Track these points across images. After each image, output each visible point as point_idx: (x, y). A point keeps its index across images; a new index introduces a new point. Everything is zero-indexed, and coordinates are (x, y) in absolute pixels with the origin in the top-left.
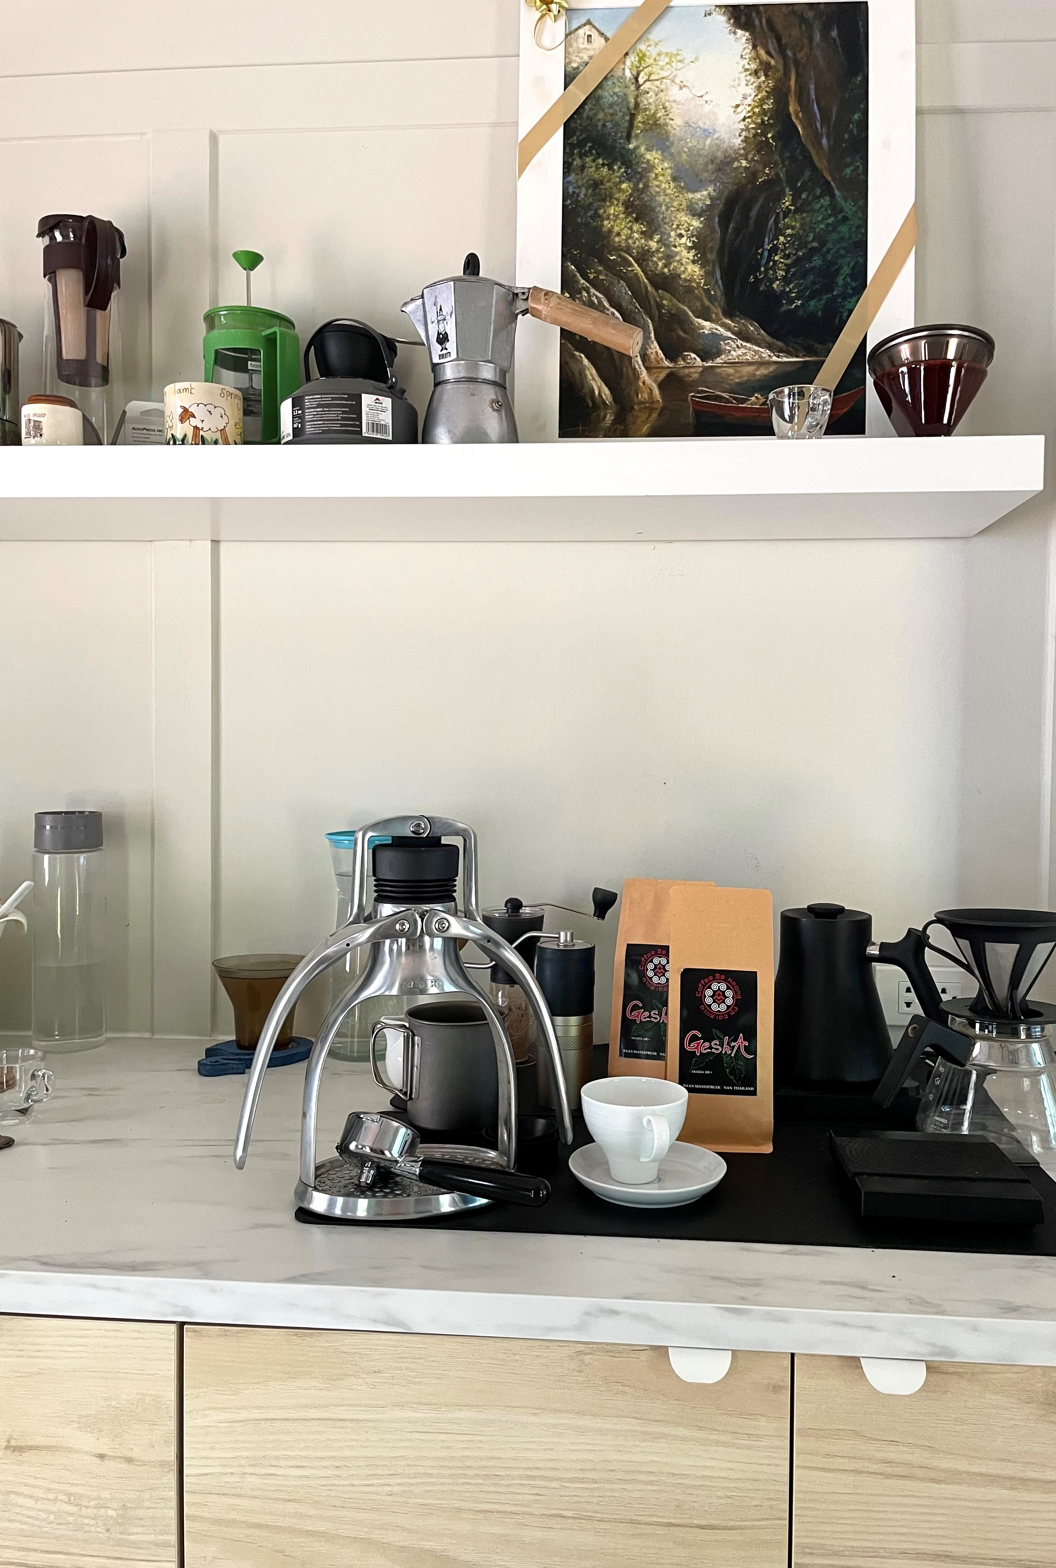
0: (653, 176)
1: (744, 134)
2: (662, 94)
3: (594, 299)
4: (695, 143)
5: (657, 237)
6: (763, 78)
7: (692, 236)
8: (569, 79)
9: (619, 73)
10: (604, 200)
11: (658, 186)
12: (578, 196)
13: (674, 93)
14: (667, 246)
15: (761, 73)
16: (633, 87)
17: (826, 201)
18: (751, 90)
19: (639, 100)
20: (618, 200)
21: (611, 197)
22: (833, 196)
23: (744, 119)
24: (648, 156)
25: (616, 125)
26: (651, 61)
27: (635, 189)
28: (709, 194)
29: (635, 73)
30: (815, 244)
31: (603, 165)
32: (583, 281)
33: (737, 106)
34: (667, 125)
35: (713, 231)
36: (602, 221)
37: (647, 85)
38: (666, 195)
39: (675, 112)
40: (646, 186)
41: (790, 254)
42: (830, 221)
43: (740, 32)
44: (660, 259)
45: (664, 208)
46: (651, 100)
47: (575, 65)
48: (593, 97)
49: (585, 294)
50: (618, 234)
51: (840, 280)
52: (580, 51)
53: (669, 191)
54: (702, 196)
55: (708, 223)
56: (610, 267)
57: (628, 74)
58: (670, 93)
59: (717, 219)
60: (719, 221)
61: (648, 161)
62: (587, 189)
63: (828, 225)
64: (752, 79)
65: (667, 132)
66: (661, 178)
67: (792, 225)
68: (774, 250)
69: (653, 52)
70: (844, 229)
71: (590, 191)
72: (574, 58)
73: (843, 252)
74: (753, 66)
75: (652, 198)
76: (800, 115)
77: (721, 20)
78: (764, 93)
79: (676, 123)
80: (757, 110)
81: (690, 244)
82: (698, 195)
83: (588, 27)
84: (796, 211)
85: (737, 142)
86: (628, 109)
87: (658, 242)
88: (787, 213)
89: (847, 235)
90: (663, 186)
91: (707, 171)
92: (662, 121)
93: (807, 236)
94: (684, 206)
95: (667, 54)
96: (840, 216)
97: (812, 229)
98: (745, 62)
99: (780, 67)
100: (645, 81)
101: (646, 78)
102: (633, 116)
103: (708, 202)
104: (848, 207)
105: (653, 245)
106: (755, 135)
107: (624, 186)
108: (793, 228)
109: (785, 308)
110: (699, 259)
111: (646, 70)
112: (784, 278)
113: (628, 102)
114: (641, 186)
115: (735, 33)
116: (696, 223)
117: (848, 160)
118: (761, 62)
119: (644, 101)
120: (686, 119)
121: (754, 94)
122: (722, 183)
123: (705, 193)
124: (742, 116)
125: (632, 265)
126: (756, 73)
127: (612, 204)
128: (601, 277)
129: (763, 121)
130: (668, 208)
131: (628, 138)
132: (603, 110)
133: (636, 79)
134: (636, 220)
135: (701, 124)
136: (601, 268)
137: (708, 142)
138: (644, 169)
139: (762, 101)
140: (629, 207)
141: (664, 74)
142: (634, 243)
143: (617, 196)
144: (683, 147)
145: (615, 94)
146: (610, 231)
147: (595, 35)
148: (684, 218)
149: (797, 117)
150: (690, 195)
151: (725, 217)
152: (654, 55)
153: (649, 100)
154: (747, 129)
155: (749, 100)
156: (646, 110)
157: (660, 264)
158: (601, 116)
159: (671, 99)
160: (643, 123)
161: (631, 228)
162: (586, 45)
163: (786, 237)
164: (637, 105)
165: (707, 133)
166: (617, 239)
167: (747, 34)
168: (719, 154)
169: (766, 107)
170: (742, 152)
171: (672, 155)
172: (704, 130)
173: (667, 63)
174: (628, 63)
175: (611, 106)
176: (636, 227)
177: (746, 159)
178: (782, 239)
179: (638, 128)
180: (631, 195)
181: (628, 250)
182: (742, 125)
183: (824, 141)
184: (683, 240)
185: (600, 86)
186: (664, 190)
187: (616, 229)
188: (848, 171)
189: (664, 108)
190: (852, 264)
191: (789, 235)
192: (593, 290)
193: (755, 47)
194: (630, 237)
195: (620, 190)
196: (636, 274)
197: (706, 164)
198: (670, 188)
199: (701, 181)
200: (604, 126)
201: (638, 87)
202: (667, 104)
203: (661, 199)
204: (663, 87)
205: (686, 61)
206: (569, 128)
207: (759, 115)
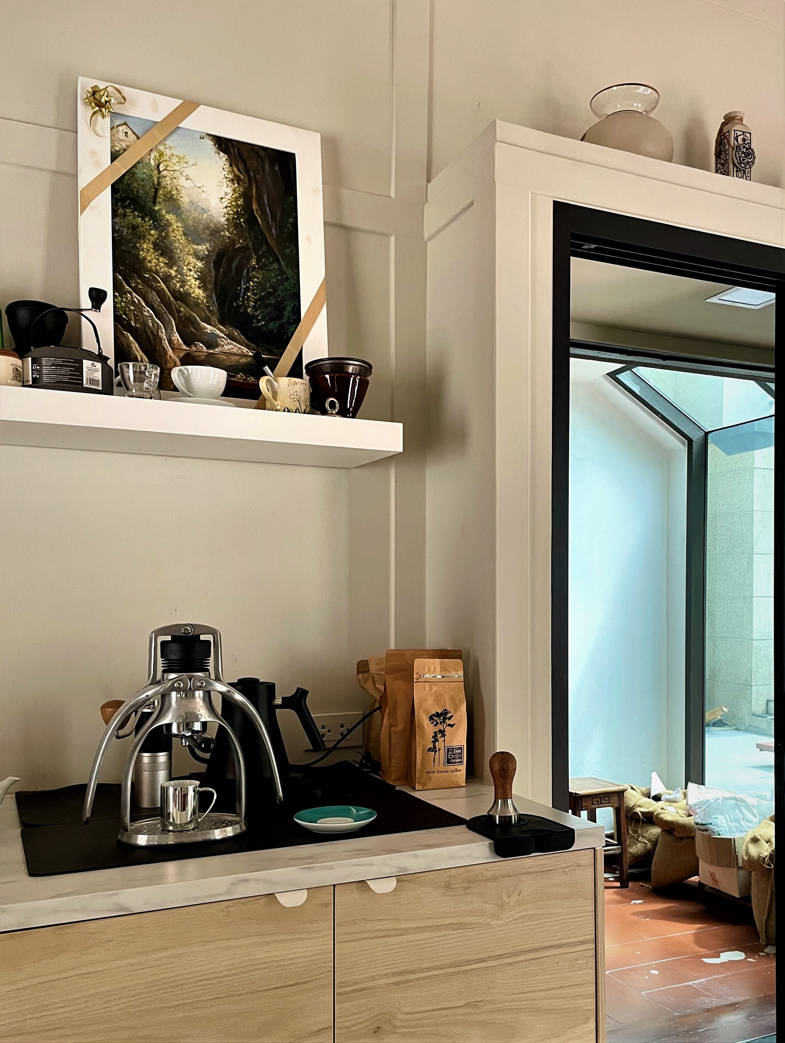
0: (171, 229)
1: (226, 216)
2: (174, 180)
3: (135, 299)
4: (197, 215)
5: (175, 268)
6: (236, 185)
7: (198, 272)
8: (114, 157)
9: (147, 161)
10: (139, 238)
11: (175, 237)
12: (122, 232)
13: (182, 181)
14: (182, 275)
15: (235, 182)
16: (156, 172)
17: (276, 266)
18: (229, 190)
19: (160, 180)
20: (149, 240)
21: (144, 237)
22: (280, 264)
23: (226, 207)
24: (167, 217)
25: (146, 193)
26: (167, 158)
27: (160, 235)
28: (207, 248)
29: (157, 163)
30: (271, 290)
31: (138, 216)
32: (127, 287)
33: (222, 198)
34: (179, 200)
35: (210, 271)
36: (139, 251)
37: (165, 173)
38: (180, 243)
39: (183, 193)
40: (167, 235)
41: (256, 293)
42: (279, 278)
43: (222, 154)
44: (178, 282)
45: (179, 251)
46: (168, 183)
47: (117, 149)
48: (131, 172)
49: (129, 295)
50: (150, 262)
51: (286, 313)
52: (120, 140)
53: (182, 241)
54: (203, 248)
55: (206, 265)
56: (146, 282)
57: (152, 162)
58: (180, 181)
59: (212, 264)
60: (214, 265)
61: (168, 220)
62: (128, 229)
63: (277, 280)
64: (230, 184)
65: (179, 204)
66: (176, 232)
67: (258, 277)
68: (247, 289)
70: (286, 284)
71: (130, 231)
72: (116, 144)
73: (287, 298)
74: (231, 176)
75: (171, 243)
76: (259, 212)
77: (210, 143)
78: (238, 194)
79: (185, 200)
80: (234, 203)
81: (196, 276)
82: (200, 247)
83: (124, 126)
84: (259, 268)
85: (223, 220)
86: (153, 184)
87: (175, 271)
88: (254, 269)
89: (288, 288)
90: (178, 237)
91: (205, 233)
92: (175, 197)
93: (266, 284)
94: (192, 252)
95: (177, 156)
96: (284, 276)
97: (269, 281)
98: (226, 173)
99: (247, 181)
100: (164, 170)
101: (164, 168)
102: (156, 190)
103: (207, 253)
104: (289, 272)
105: (173, 273)
106: (233, 218)
107: (152, 232)
109: (255, 325)
110: (203, 286)
111: (164, 163)
112: (254, 307)
113: (153, 181)
114: (163, 234)
115: (219, 154)
116: (199, 264)
117: (287, 244)
118: (235, 175)
119: (164, 182)
120: (191, 199)
121: (231, 194)
122: (215, 243)
123: (204, 247)
124: (225, 204)
125: (159, 283)
126: (232, 181)
127: (145, 242)
128: (139, 287)
129: (237, 211)
130: (181, 252)
131: (154, 202)
132: (137, 181)
133: (158, 167)
134: (161, 255)
135: (200, 204)
136: (139, 281)
137: (205, 216)
138: (165, 224)
139: (236, 199)
140: (156, 246)
141: (175, 168)
142: (161, 269)
143: (148, 237)
144: (189, 216)
145: (145, 173)
146: (144, 259)
147: (130, 133)
148: (192, 259)
149: (257, 212)
150: (195, 247)
151: (217, 264)
152: (169, 154)
153: (167, 182)
154: (228, 214)
155: (229, 196)
156: (165, 187)
157: (178, 285)
158: (135, 185)
159: (181, 184)
160: (163, 195)
161: (158, 259)
162: (124, 138)
163: (254, 283)
164: (159, 183)
165: (204, 211)
166: (149, 264)
167: (226, 156)
168: (212, 225)
169: (239, 203)
170: (226, 226)
171: (182, 219)
172: (202, 209)
173: (177, 162)
174: (152, 156)
175: (142, 180)
176: (161, 259)
177: (228, 231)
178: (251, 283)
179: (161, 198)
180: (157, 239)
181: (157, 273)
182: (225, 210)
183: (274, 231)
184: (192, 273)
185: (134, 166)
186: (179, 240)
187: (148, 258)
188: (288, 251)
189: (176, 189)
190: (292, 305)
191: (256, 282)
192: (134, 294)
193: (231, 165)
194: (157, 265)
195: (150, 234)
196: (163, 288)
197: (204, 230)
198: (183, 240)
199: (201, 239)
200: (138, 191)
201: (159, 172)
202: (178, 187)
203: (177, 245)
204: (175, 176)
205: (190, 163)
206: (115, 188)
207: (235, 206)
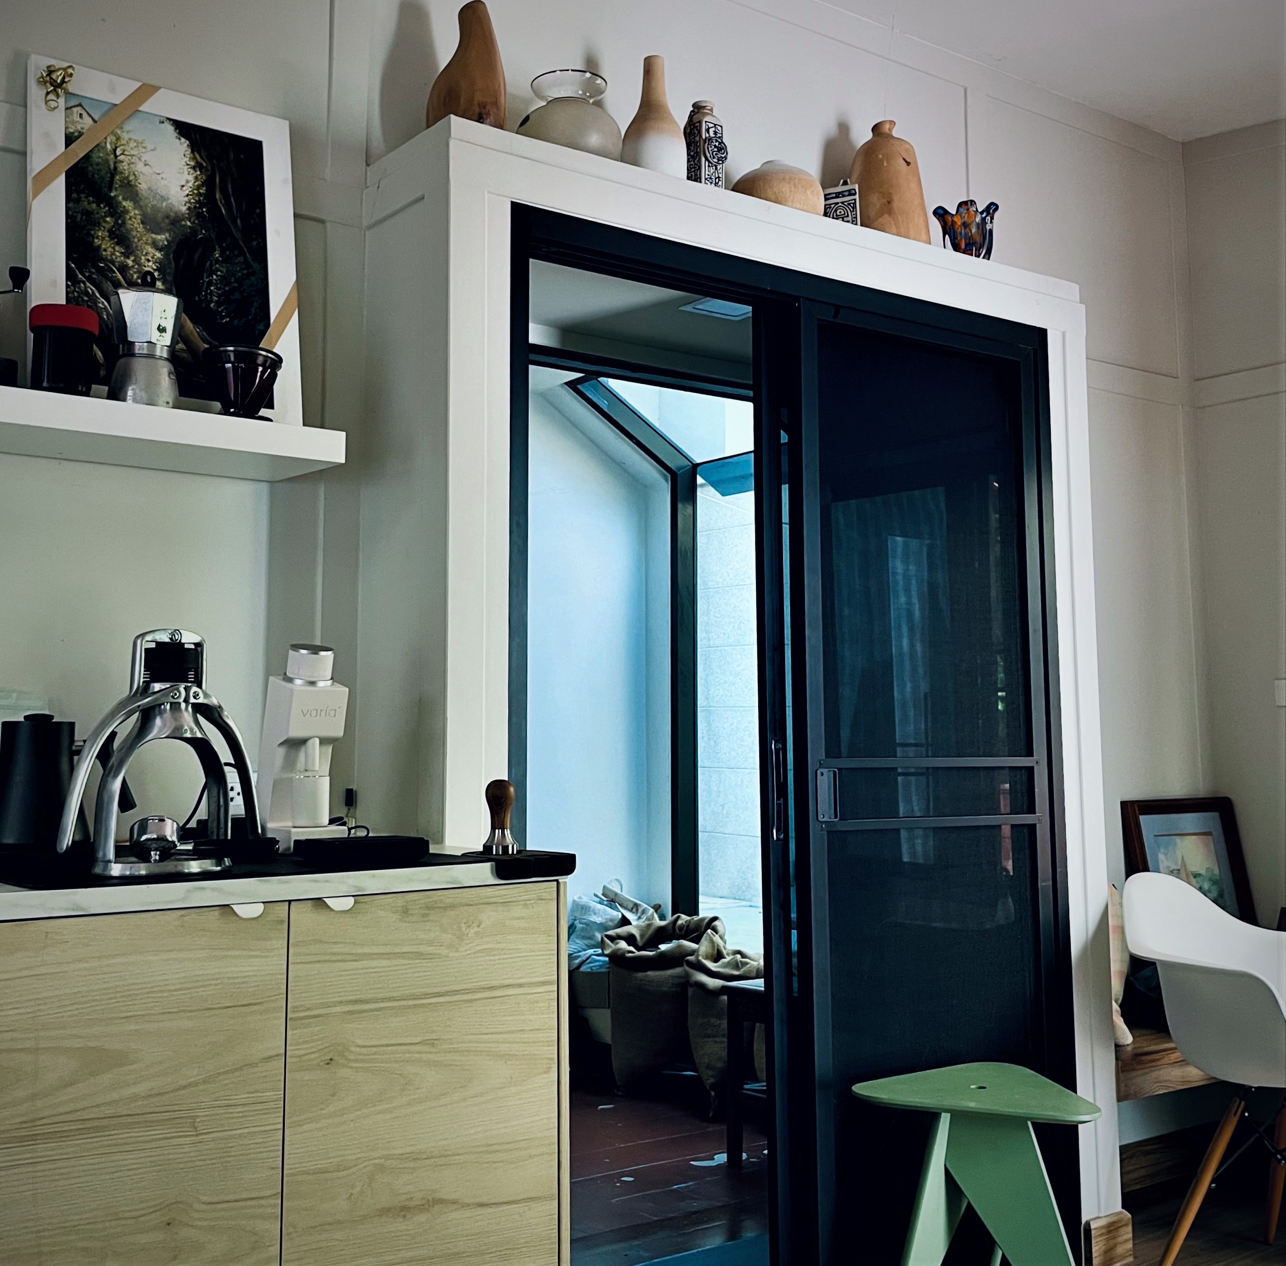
0: (128, 217)
1: (188, 205)
2: (132, 166)
3: (89, 290)
4: (155, 202)
5: (132, 258)
6: (198, 173)
7: (157, 262)
8: (69, 142)
9: (103, 145)
10: (94, 225)
11: (132, 225)
12: (76, 217)
13: (140, 167)
14: (140, 265)
15: (197, 169)
16: (112, 156)
17: (241, 259)
18: (191, 178)
19: (117, 165)
20: (104, 227)
21: (99, 224)
22: (246, 257)
23: (188, 195)
24: (124, 203)
25: (102, 178)
26: (125, 142)
27: (116, 223)
28: (166, 238)
29: (114, 147)
30: (236, 285)
31: (93, 202)
32: (80, 276)
33: (183, 186)
34: (137, 186)
35: (170, 263)
36: (93, 238)
37: (122, 158)
38: (138, 232)
39: (141, 179)
40: (124, 223)
41: (220, 287)
42: (245, 272)
43: (183, 140)
44: (135, 273)
45: (136, 240)
46: (126, 168)
47: (72, 131)
48: (86, 157)
49: (82, 285)
50: (105, 250)
51: (253, 310)
52: (74, 122)
53: (139, 230)
54: (162, 238)
55: (166, 256)
56: (100, 271)
57: (109, 146)
58: (138, 166)
59: (172, 255)
60: (173, 257)
61: (124, 207)
62: (82, 215)
63: (243, 274)
64: (192, 171)
65: (137, 191)
66: (133, 220)
67: (221, 271)
68: (210, 283)
69: (125, 136)
70: (253, 278)
71: (84, 217)
72: (70, 126)
73: (254, 293)
74: (192, 163)
75: (129, 231)
76: (223, 201)
77: (170, 128)
78: (200, 183)
79: (143, 187)
80: (195, 192)
81: (155, 268)
82: (159, 237)
83: (79, 108)
84: (223, 262)
85: (184, 209)
86: (109, 169)
87: (133, 261)
88: (217, 261)
89: (255, 283)
90: (136, 225)
91: (164, 222)
92: (133, 183)
93: (230, 279)
94: (150, 241)
95: (135, 141)
96: (251, 270)
97: (234, 275)
98: (187, 159)
99: (209, 168)
100: (121, 155)
101: (121, 152)
102: (113, 176)
103: (166, 243)
104: (256, 266)
105: (130, 262)
106: (195, 207)
107: (108, 219)
108: (222, 272)
109: (219, 321)
110: (162, 278)
111: (121, 147)
112: (216, 302)
113: (109, 165)
114: (120, 221)
115: (180, 139)
116: (158, 255)
117: (254, 236)
118: (197, 162)
119: (121, 167)
120: (149, 186)
121: (193, 181)
122: (175, 233)
123: (163, 237)
124: (187, 192)
125: (115, 273)
126: (194, 168)
127: (100, 229)
128: (94, 276)
129: (200, 199)
130: (139, 240)
131: (110, 190)
132: (92, 165)
133: (115, 150)
134: (117, 244)
135: (159, 191)
136: (93, 270)
137: (164, 204)
138: (122, 212)
139: (198, 188)
140: (112, 234)
141: (133, 152)
142: (116, 258)
143: (104, 224)
144: (148, 204)
145: (100, 157)
146: (99, 247)
147: (85, 115)
148: (150, 250)
149: (221, 202)
150: (154, 236)
151: (177, 255)
152: (127, 139)
153: (124, 167)
154: (190, 202)
155: (190, 184)
156: (122, 173)
157: (135, 276)
158: (90, 168)
159: (140, 170)
160: (120, 181)
161: (114, 248)
162: (79, 119)
163: (217, 276)
164: (115, 168)
165: (164, 199)
166: (104, 253)
167: (188, 142)
168: (172, 214)
169: (201, 191)
170: (187, 216)
171: (141, 206)
172: (162, 196)
173: (135, 147)
174: (109, 140)
175: (98, 164)
176: (117, 248)
177: (190, 221)
178: (215, 277)
179: (117, 184)
180: (113, 226)
181: (113, 263)
182: (186, 199)
183: (239, 222)
184: (150, 264)
185: (91, 151)
186: (136, 228)
187: (103, 247)
188: (255, 243)
189: (134, 175)
190: (259, 301)
191: (219, 275)
192: (88, 284)
193: (192, 152)
194: (113, 254)
195: (106, 222)
196: (118, 279)
197: (163, 219)
198: (141, 228)
199: (161, 228)
200: (93, 176)
201: (116, 157)
202: (136, 173)
203: (134, 233)
204: (133, 161)
205: (149, 149)
206: (69, 174)
207: (197, 195)
